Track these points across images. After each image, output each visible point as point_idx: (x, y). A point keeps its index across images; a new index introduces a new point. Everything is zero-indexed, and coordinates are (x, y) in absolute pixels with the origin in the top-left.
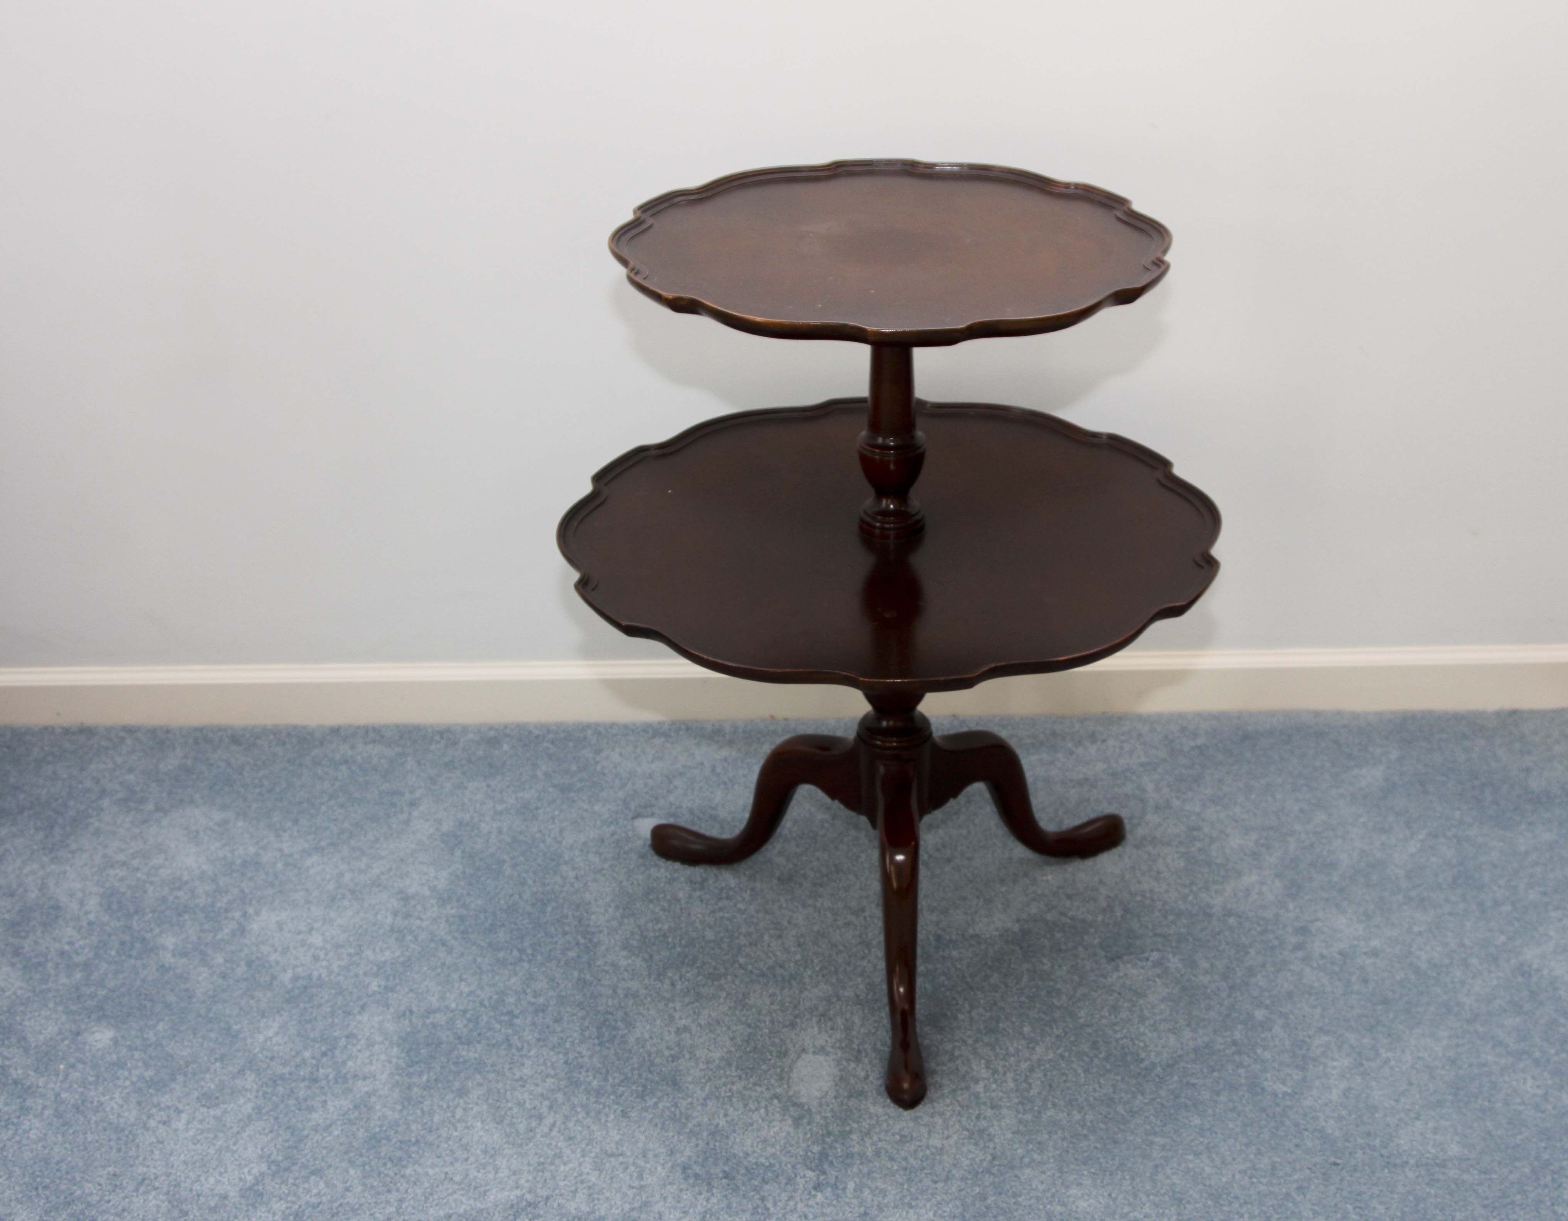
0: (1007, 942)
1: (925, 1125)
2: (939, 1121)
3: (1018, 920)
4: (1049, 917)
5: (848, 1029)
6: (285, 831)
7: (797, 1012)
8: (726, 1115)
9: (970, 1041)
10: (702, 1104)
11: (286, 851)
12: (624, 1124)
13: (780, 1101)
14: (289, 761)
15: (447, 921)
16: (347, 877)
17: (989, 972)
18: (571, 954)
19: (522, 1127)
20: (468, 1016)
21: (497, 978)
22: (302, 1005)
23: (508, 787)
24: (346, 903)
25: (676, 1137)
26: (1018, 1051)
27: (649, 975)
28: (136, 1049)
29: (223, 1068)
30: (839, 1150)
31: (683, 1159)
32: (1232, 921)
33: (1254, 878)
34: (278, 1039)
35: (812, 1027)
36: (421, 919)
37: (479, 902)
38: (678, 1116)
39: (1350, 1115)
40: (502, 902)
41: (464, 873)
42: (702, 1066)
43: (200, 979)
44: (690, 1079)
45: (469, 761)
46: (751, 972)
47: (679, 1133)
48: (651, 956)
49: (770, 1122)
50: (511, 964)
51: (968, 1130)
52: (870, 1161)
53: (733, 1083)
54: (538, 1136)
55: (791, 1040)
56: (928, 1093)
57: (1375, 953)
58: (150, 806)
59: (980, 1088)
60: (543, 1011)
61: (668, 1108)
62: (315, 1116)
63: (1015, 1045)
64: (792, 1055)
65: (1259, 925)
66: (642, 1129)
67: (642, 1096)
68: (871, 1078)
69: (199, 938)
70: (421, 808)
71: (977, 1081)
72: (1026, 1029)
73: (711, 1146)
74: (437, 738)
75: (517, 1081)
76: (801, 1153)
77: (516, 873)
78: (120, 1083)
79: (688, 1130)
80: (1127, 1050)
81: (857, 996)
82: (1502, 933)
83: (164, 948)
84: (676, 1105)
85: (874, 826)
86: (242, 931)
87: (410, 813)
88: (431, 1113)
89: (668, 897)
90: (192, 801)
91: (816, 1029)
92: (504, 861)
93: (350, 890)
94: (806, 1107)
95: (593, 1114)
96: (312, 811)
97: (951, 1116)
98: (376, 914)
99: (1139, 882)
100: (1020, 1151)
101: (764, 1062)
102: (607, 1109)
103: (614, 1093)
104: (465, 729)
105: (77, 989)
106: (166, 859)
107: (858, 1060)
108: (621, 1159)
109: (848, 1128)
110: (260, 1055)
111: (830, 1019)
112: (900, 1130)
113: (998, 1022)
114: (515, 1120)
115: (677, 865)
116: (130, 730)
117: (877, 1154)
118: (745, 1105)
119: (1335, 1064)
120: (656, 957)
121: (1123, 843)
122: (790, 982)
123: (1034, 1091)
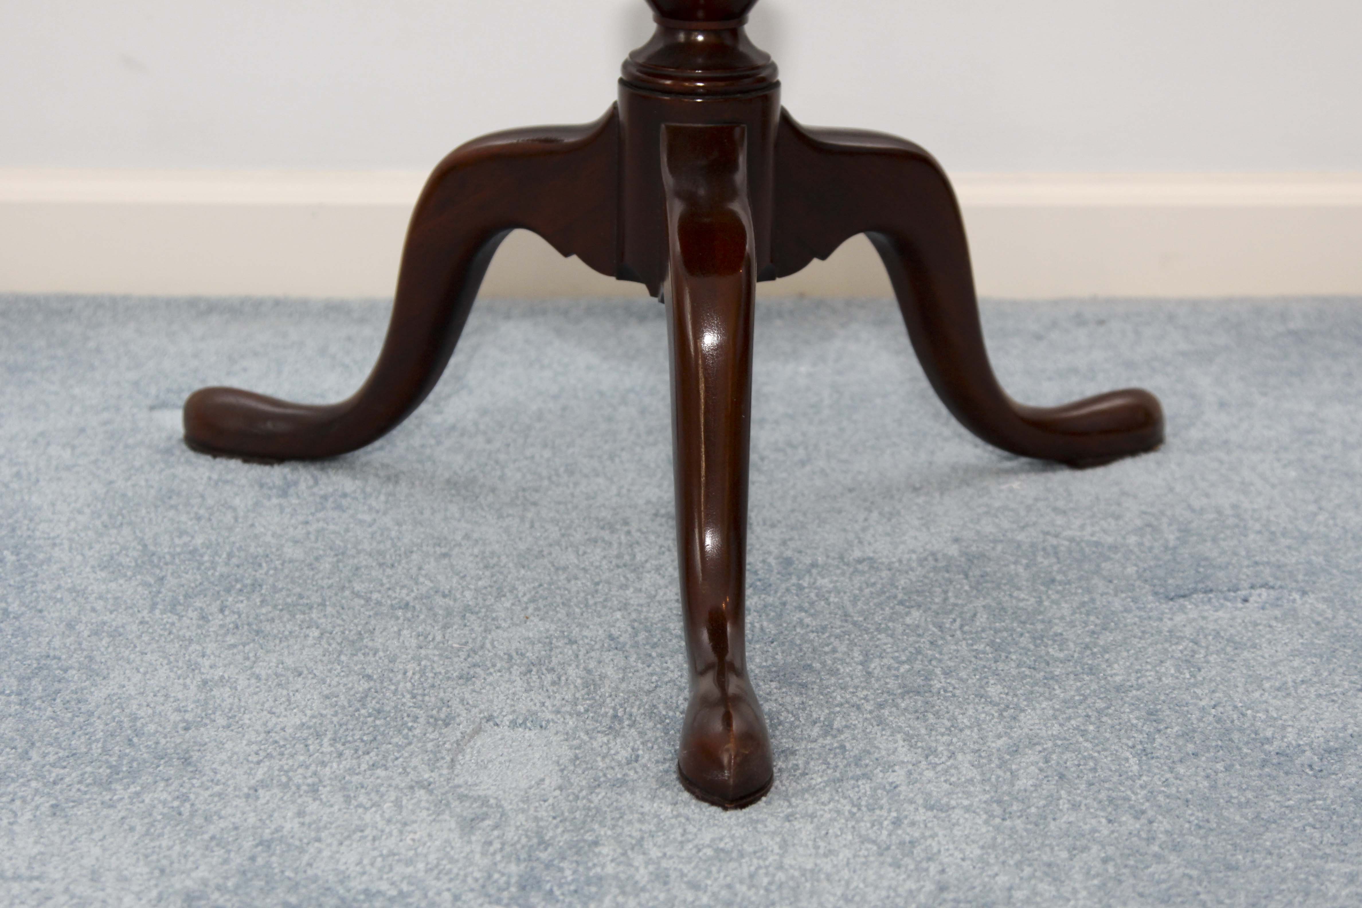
0: (936, 569)
1: (774, 834)
2: (806, 830)
3: (956, 540)
4: (1020, 537)
5: (591, 683)
7: (477, 659)
8: (300, 813)
9: (868, 706)
10: (247, 796)
12: (55, 827)
13: (431, 792)
17: (899, 608)
25: (177, 848)
26: (978, 723)
27: (153, 607)
30: (568, 873)
31: (189, 883)
35: (511, 682)
38: (186, 813)
42: (253, 736)
44: (224, 756)
46: (379, 603)
47: (183, 842)
48: (161, 579)
49: (405, 824)
51: (874, 842)
52: (643, 889)
53: (323, 764)
55: (462, 701)
56: (777, 783)
59: (897, 777)
61: (164, 803)
63: (971, 712)
64: (463, 726)
66: (97, 835)
67: (107, 785)
68: (643, 761)
71: (889, 767)
72: (994, 690)
73: (260, 861)
76: (477, 875)
79: (206, 837)
80: (1228, 724)
81: (611, 637)
84: (184, 798)
89: (210, 502)
91: (519, 683)
94: (492, 801)
97: (833, 819)
99: (1207, 496)
100: (1002, 879)
101: (399, 731)
102: (18, 803)
103: (40, 776)
107: (613, 731)
108: (36, 884)
109: (589, 837)
111: (552, 670)
112: (713, 840)
113: (927, 679)
115: (235, 464)
117: (662, 878)
118: (348, 800)
120: (171, 581)
121: (1162, 447)
122: (464, 617)
123: (1024, 783)
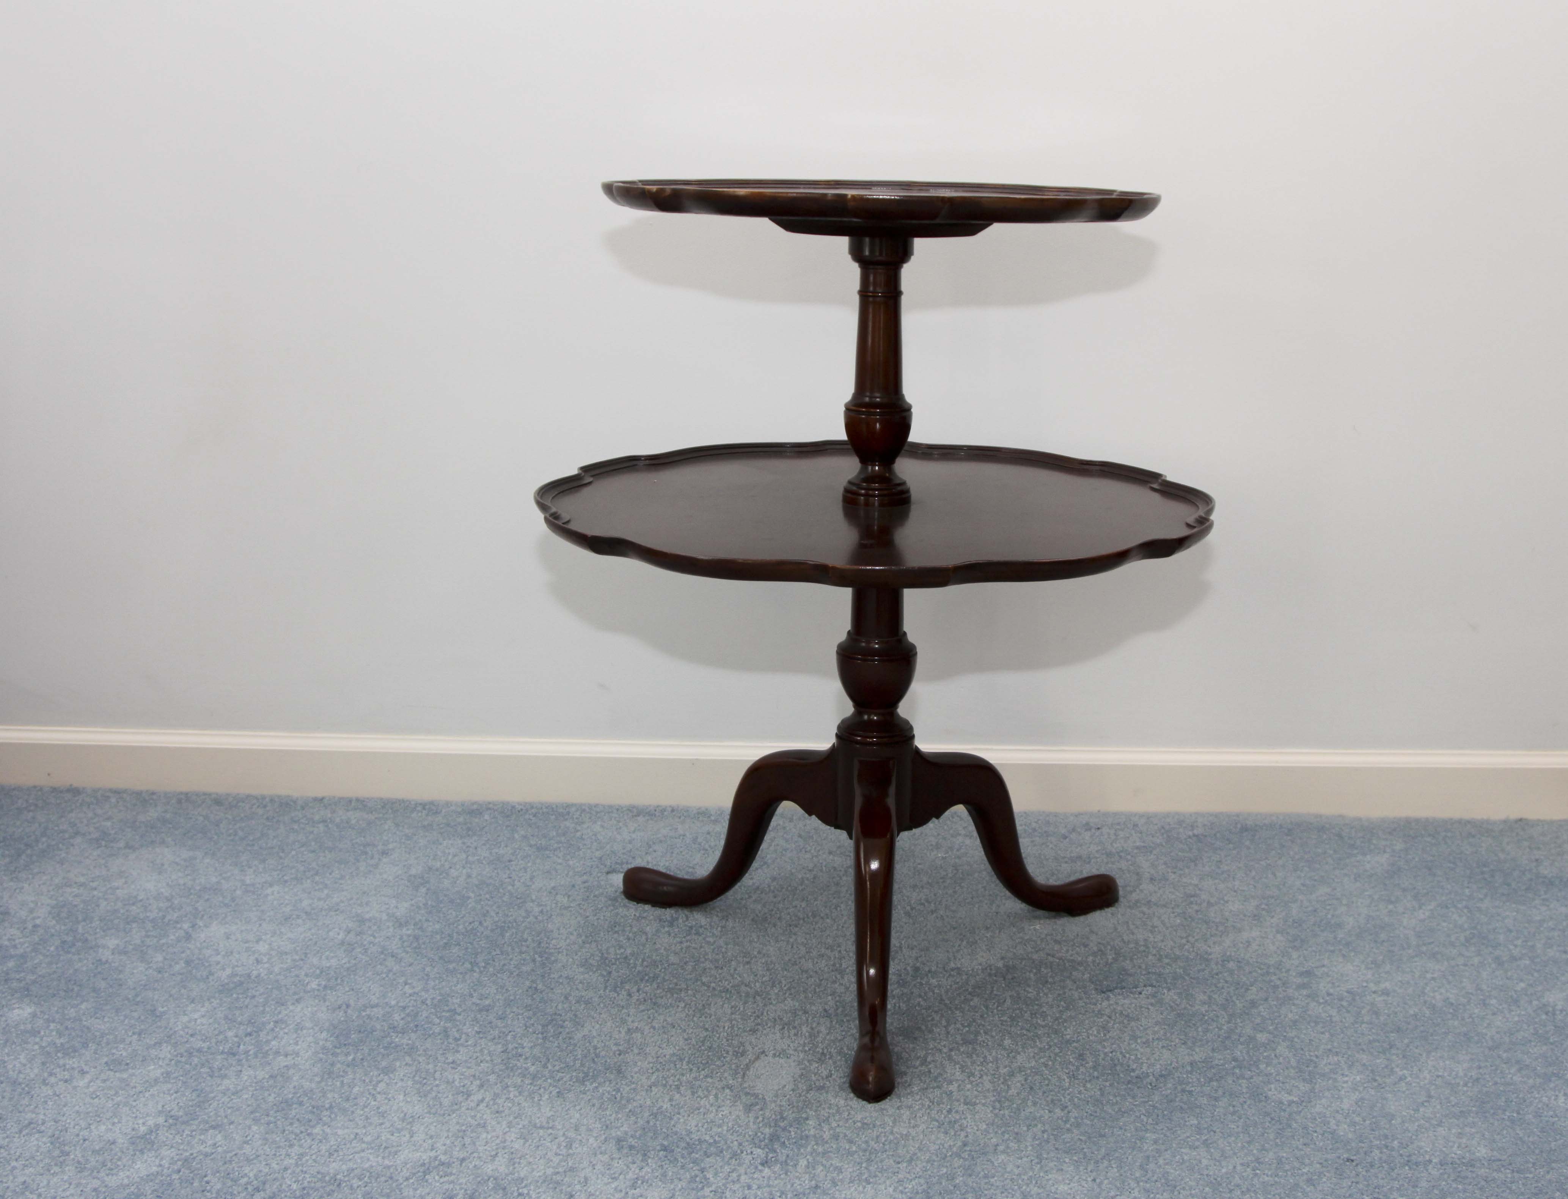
0: (990, 975)
1: (890, 1116)
2: (906, 1114)
3: (1002, 958)
4: (1035, 957)
5: (813, 1035)
6: (250, 867)
7: (759, 1021)
8: (671, 1100)
9: (945, 1050)
10: (647, 1090)
11: (248, 882)
12: (559, 1103)
13: (732, 1091)
14: (267, 819)
15: (401, 939)
16: (305, 903)
17: (969, 997)
18: (526, 968)
19: (446, 1102)
20: (408, 1011)
21: (444, 983)
22: (235, 996)
23: (484, 844)
24: (300, 921)
25: (614, 1115)
26: (996, 1060)
27: (606, 987)
28: (53, 1021)
29: (139, 1040)
30: (793, 1133)
31: (619, 1133)
32: (1231, 965)
33: (1255, 933)
34: (204, 1021)
35: (774, 1033)
36: (374, 937)
37: (437, 926)
38: (618, 1099)
39: (1364, 1121)
40: (461, 927)
41: (425, 905)
42: (650, 1059)
43: (135, 971)
44: (636, 1069)
45: (448, 825)
46: (714, 989)
47: (617, 1112)
48: (610, 973)
49: (719, 1107)
50: (461, 973)
51: (937, 1121)
52: (827, 1142)
53: (683, 1075)
54: (463, 1109)
55: (751, 1043)
56: (896, 1090)
57: (1386, 993)
58: (122, 844)
59: (953, 1087)
60: (487, 1010)
61: (609, 1092)
62: (226, 1082)
63: (994, 1054)
64: (750, 1056)
65: (1261, 969)
66: (578, 1108)
67: (582, 1082)
68: (834, 1077)
69: (143, 942)
70: (392, 857)
71: (950, 1082)
72: (1007, 1042)
73: (651, 1123)
74: (419, 808)
75: (449, 1064)
76: (750, 1133)
77: (479, 907)
78: (29, 1046)
79: (627, 1110)
80: (1116, 1061)
81: (825, 1010)
82: (1522, 980)
83: (104, 947)
84: (618, 1090)
85: (851, 838)
86: (188, 937)
87: (380, 860)
88: (351, 1086)
89: (635, 929)
90: (163, 842)
91: (778, 1035)
92: (469, 898)
93: (306, 913)
94: (761, 1096)
95: (526, 1093)
96: (281, 854)
97: (920, 1109)
98: (328, 932)
99: (1133, 934)
100: (994, 1140)
101: (719, 1059)
102: (542, 1090)
103: (552, 1077)
104: (448, 804)
105: (7, 974)
106: (126, 883)
107: (821, 1061)
108: (550, 1131)
109: (804, 1115)
110: (181, 1033)
111: (795, 1028)
112: (862, 1118)
113: (976, 1036)
114: (440, 1095)
115: (647, 907)
116: (117, 792)
117: (836, 1137)
118: (693, 1093)
119: (1346, 1079)
120: (614, 974)
121: (1116, 905)
122: (754, 998)
123: (1013, 1091)
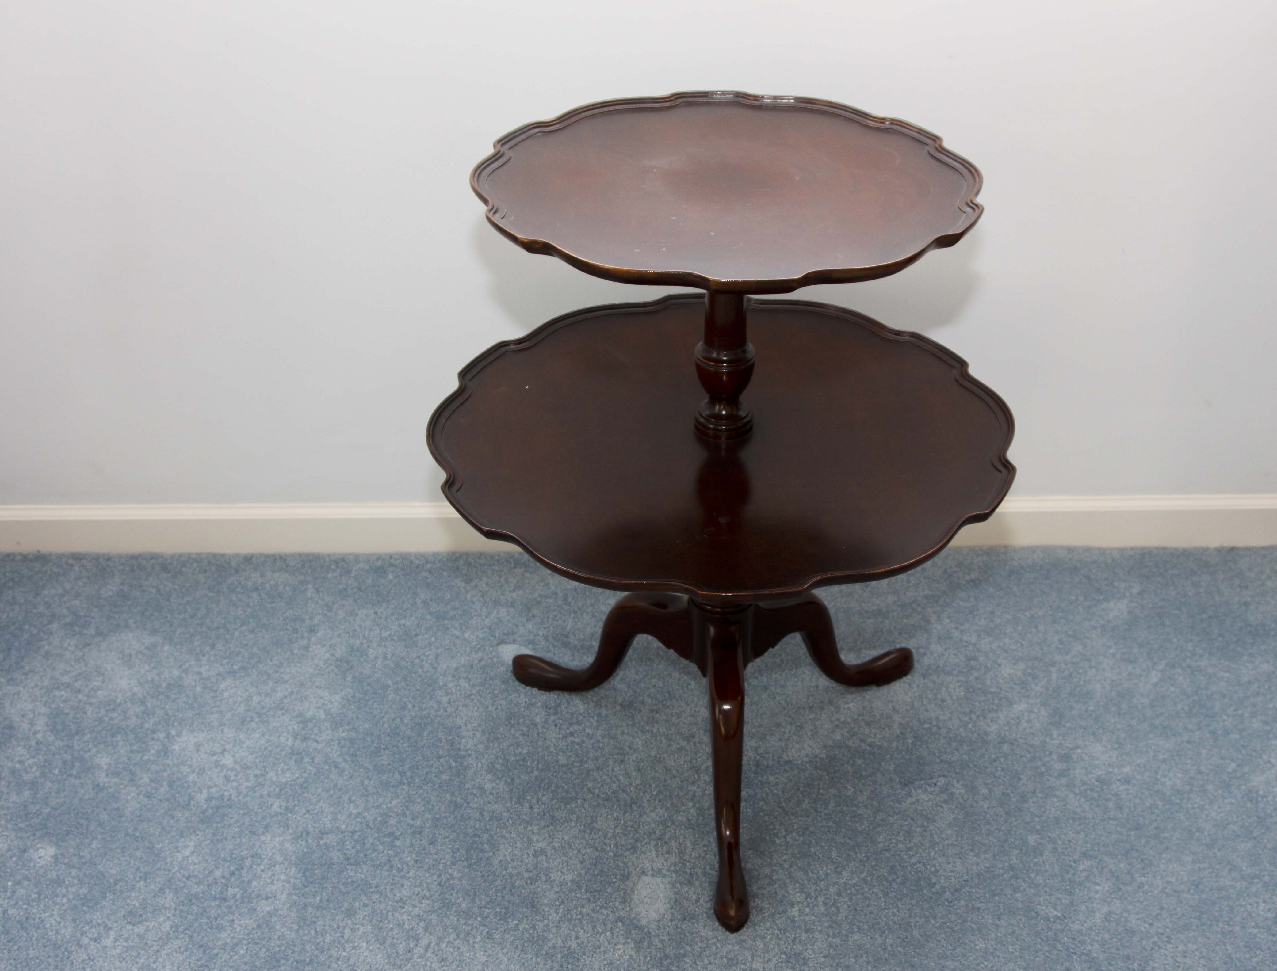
0: (816, 768)
1: (749, 948)
2: (760, 944)
3: (825, 747)
4: (851, 743)
5: (682, 852)
6: (204, 655)
7: (637, 835)
8: (577, 938)
9: (786, 866)
10: (557, 927)
11: (205, 675)
12: (489, 946)
13: (623, 925)
14: (209, 588)
15: (339, 743)
16: (256, 699)
17: (801, 797)
18: (444, 777)
19: (401, 948)
20: (356, 837)
21: (381, 800)
22: (215, 825)
23: (392, 614)
24: (253, 725)
25: (534, 959)
26: (827, 875)
27: (511, 798)
28: (73, 867)
29: (146, 886)
32: (1006, 748)
33: (1023, 707)
34: (194, 858)
35: (651, 851)
36: (317, 742)
37: (367, 725)
38: (536, 938)
39: (1111, 939)
40: (386, 725)
41: (354, 697)
42: (556, 889)
43: (129, 798)
44: (546, 901)
45: (360, 589)
46: (598, 796)
47: (536, 955)
48: (513, 780)
49: (615, 945)
50: (393, 786)
51: (785, 953)
53: (583, 906)
54: (415, 956)
55: (633, 862)
56: (751, 916)
57: (1127, 781)
58: (92, 631)
59: (795, 911)
60: (420, 833)
61: (527, 930)
62: (224, 935)
63: (825, 869)
64: (634, 877)
65: (1029, 752)
66: (505, 951)
67: (504, 919)
68: (701, 901)
69: (129, 759)
70: (319, 634)
71: (792, 905)
72: (834, 854)
74: (333, 567)
75: (397, 902)
77: (398, 698)
78: (58, 900)
79: (544, 953)
80: (920, 875)
81: (689, 820)
82: (1232, 760)
83: (99, 767)
84: (534, 927)
85: (704, 675)
86: (165, 751)
87: (309, 639)
88: (323, 933)
89: (527, 722)
90: (127, 626)
91: (654, 853)
92: (387, 686)
93: (258, 713)
94: (646, 930)
95: (462, 936)
96: (228, 637)
97: (771, 939)
98: (279, 737)
99: (927, 710)
101: (610, 886)
102: (475, 930)
103: (481, 914)
104: (357, 558)
105: (25, 807)
106: (103, 681)
107: (690, 883)
109: (682, 951)
110: (178, 875)
111: (666, 843)
112: (727, 952)
113: (809, 847)
114: (395, 941)
115: (535, 691)
116: (78, 557)
118: (594, 928)
119: (1097, 888)
120: (517, 781)
121: (912, 671)
122: (631, 806)
123: (842, 914)
